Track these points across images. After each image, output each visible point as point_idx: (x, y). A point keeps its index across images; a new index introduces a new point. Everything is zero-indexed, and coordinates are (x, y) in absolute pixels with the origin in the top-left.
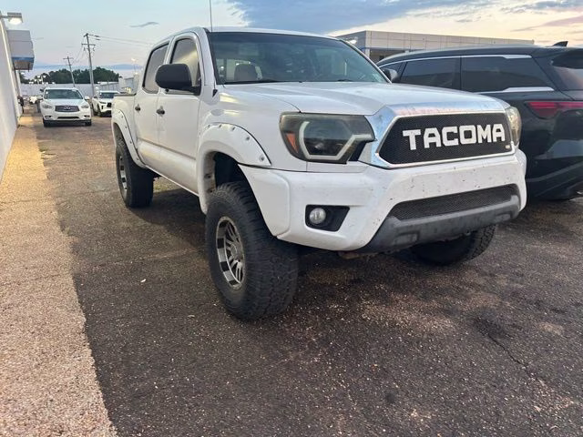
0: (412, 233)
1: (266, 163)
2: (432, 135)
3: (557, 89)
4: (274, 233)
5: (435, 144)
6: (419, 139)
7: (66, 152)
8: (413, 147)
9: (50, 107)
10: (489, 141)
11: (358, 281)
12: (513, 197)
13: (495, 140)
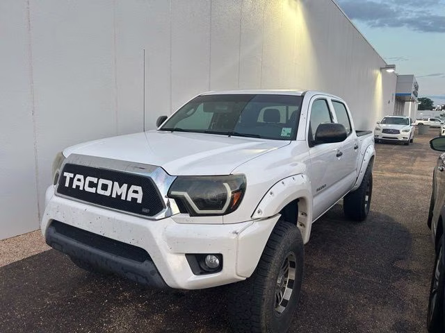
0: (60, 245)
2: (79, 180)
5: (79, 186)
6: (72, 181)
8: (67, 184)
9: (380, 130)
10: (123, 198)
12: (146, 262)
13: (129, 199)
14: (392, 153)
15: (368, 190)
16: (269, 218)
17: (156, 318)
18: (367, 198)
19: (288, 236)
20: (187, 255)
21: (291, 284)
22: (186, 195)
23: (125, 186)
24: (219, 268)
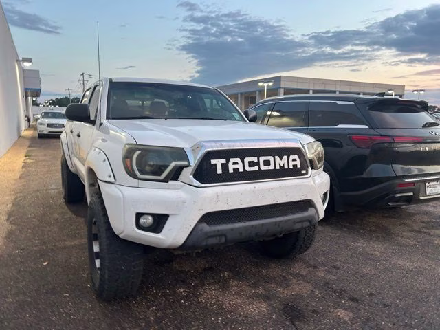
0: (220, 236)
1: (112, 180)
2: (235, 163)
3: (371, 127)
4: (117, 233)
5: (238, 169)
6: (225, 166)
7: (44, 158)
8: (219, 171)
9: (44, 124)
10: (286, 167)
11: (210, 269)
12: (310, 209)
13: (291, 167)
22: (314, 156)
23: (285, 157)
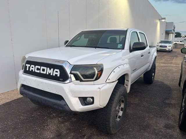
0: (26, 94)
2: (32, 67)
5: (33, 70)
8: (28, 69)
9: (158, 46)
10: (51, 74)
12: (62, 101)
13: (54, 75)
14: (163, 56)
15: (154, 71)
16: (113, 82)
17: (66, 124)
18: (153, 74)
19: (121, 90)
20: (79, 97)
21: (122, 109)
22: (78, 73)
23: (52, 69)
24: (93, 103)
